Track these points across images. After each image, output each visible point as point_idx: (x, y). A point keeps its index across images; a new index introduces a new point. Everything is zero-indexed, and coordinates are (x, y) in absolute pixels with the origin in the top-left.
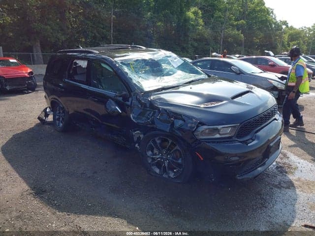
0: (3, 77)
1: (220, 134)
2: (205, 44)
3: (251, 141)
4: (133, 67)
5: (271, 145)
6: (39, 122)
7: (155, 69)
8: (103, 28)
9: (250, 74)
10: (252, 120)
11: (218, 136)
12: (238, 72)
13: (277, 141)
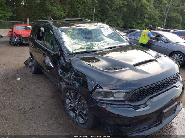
0: (21, 36)
1: (114, 97)
2: (154, 21)
3: (144, 106)
4: (70, 34)
5: (165, 111)
6: (24, 65)
7: (88, 36)
8: (89, 10)
9: (175, 43)
10: (147, 87)
11: (112, 99)
12: (166, 41)
13: (173, 107)
